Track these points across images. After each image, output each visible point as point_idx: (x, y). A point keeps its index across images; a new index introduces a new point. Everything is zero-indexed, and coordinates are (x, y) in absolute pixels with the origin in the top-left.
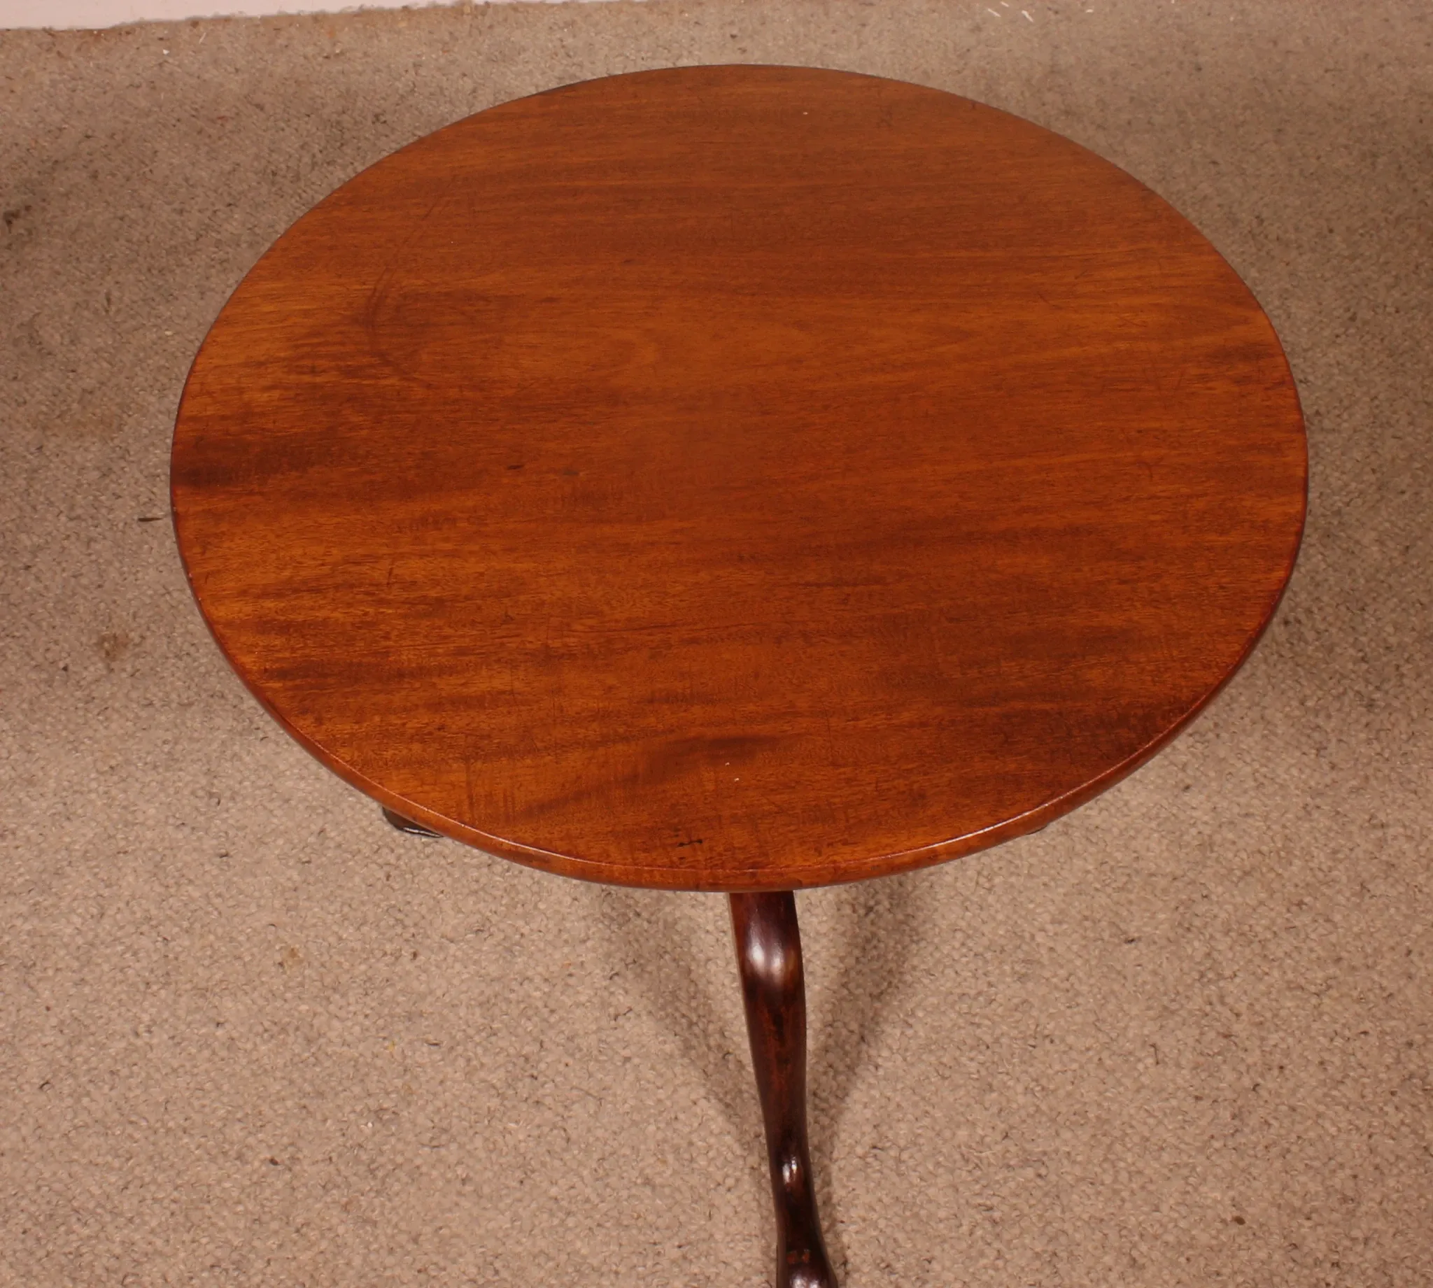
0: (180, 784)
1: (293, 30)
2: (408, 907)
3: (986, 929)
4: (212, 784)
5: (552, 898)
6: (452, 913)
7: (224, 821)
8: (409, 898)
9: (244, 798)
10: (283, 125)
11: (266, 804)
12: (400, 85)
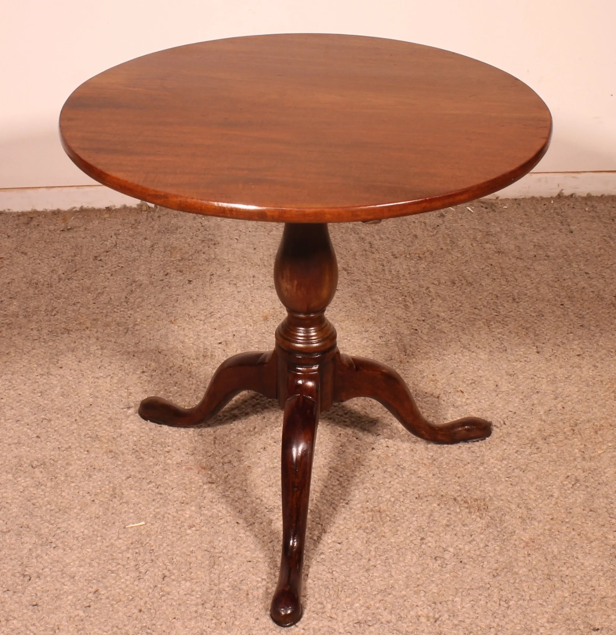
0: (5, 571)
1: (41, 218)
2: (154, 627)
3: (508, 627)
4: (25, 571)
5: (243, 619)
6: (182, 628)
7: (34, 588)
8: (154, 622)
9: (46, 577)
10: (38, 261)
11: (60, 580)
12: (108, 244)
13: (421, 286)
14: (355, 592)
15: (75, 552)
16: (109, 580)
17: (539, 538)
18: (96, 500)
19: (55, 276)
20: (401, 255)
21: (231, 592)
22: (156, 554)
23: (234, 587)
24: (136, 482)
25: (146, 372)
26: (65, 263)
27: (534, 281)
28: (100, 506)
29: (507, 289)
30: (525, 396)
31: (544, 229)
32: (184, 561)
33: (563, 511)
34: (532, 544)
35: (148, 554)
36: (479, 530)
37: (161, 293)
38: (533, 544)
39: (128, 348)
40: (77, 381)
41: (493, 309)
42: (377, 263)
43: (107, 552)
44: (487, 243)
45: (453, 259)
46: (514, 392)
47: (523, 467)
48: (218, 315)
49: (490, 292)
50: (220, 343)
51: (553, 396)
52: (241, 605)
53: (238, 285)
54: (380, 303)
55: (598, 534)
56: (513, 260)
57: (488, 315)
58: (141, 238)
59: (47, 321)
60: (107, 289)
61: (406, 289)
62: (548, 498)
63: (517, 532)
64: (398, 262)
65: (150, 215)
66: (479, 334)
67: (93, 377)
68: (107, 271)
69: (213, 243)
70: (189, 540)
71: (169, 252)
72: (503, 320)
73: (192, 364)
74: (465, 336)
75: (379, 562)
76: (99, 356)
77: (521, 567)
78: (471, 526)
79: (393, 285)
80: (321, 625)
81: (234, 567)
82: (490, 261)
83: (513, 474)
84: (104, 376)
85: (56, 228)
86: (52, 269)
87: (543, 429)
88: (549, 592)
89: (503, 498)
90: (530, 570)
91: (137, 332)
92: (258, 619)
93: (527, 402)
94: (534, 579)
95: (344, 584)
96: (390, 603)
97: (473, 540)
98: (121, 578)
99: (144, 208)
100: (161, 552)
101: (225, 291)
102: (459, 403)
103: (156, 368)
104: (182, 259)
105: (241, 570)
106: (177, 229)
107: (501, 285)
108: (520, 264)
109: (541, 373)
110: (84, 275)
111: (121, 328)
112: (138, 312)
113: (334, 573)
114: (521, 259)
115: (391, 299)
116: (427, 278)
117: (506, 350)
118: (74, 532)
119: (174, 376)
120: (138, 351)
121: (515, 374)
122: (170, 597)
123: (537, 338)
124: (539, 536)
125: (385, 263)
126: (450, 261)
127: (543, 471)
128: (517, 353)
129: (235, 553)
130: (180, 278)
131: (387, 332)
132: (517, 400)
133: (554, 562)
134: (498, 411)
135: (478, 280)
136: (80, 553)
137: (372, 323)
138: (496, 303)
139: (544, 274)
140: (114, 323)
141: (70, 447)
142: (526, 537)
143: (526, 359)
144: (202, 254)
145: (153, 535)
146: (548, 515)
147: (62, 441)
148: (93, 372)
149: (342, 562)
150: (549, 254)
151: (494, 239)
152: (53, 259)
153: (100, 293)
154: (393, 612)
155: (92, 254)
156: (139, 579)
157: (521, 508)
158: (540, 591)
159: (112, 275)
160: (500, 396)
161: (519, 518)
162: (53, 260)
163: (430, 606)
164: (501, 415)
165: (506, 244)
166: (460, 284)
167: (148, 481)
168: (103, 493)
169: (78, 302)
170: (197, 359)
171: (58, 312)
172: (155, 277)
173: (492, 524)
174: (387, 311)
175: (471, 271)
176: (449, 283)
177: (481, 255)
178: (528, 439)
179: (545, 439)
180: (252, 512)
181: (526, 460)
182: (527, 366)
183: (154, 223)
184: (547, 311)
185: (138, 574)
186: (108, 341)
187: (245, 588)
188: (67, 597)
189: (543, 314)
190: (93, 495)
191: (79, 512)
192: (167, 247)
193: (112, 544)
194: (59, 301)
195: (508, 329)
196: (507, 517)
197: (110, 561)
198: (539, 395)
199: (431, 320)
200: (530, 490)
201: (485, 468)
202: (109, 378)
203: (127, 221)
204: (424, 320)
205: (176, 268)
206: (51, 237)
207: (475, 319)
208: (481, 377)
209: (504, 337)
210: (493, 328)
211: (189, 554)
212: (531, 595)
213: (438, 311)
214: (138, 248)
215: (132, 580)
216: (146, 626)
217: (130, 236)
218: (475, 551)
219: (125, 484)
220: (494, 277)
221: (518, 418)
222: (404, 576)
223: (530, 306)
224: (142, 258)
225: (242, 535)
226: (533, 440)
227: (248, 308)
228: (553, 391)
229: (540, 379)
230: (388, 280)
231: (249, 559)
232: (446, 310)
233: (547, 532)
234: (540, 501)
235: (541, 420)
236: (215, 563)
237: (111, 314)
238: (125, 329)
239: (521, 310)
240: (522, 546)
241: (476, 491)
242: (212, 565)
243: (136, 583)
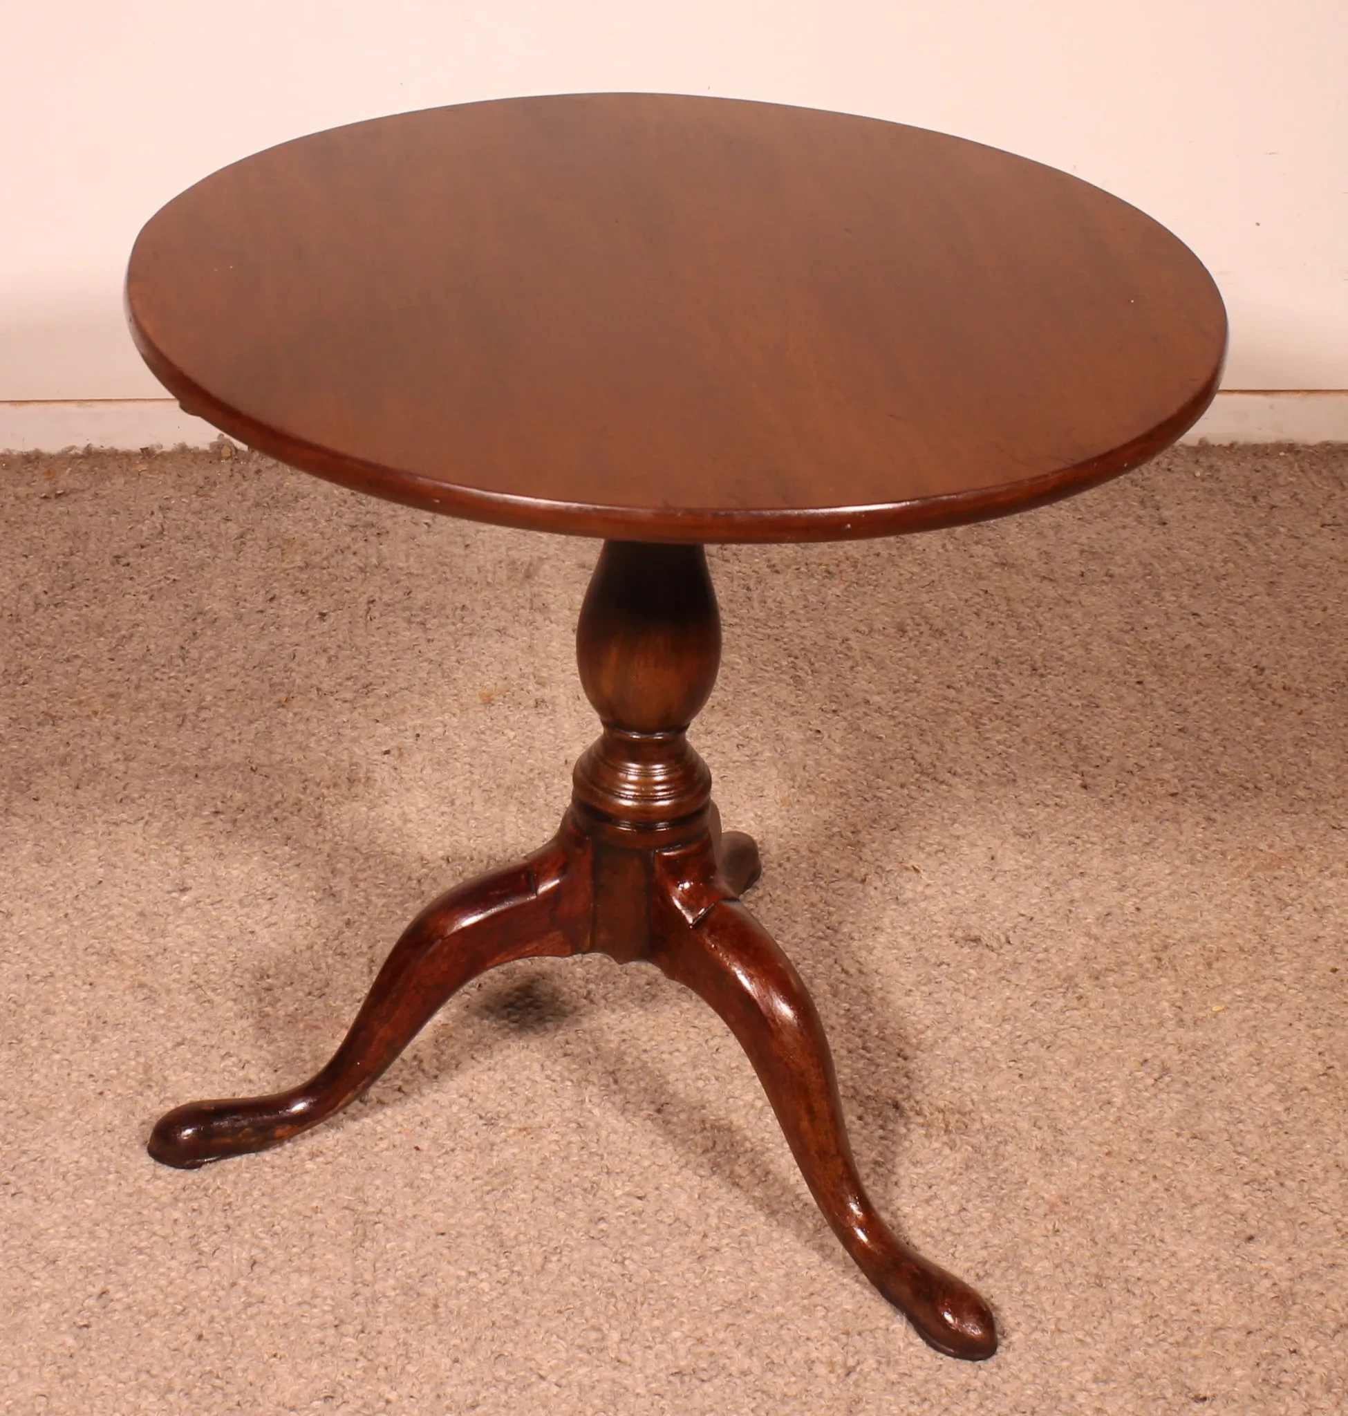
2: (229, 1373)
3: (1008, 1388)
5: (425, 1360)
6: (291, 1378)
8: (229, 1362)
11: (24, 1266)
12: (144, 528)
13: (829, 636)
14: (673, 1305)
15: (59, 1205)
16: (131, 1270)
17: (1078, 1194)
18: (107, 1092)
19: (26, 599)
20: (788, 566)
21: (400, 1300)
22: (238, 1213)
23: (407, 1290)
24: (196, 1054)
25: (222, 813)
26: (50, 569)
27: (1079, 630)
28: (116, 1105)
29: (1019, 645)
30: (1054, 882)
31: (1103, 514)
32: (297, 1230)
33: (1132, 1137)
34: (1062, 1207)
35: (220, 1213)
36: (948, 1176)
37: (257, 639)
38: (1067, 1208)
39: (185, 758)
40: (71, 829)
41: (988, 690)
42: (736, 583)
43: (128, 1206)
44: (977, 543)
45: (902, 578)
46: (1030, 871)
47: (1048, 1038)
48: (383, 691)
49: (983, 650)
50: (387, 752)
51: (1115, 884)
52: (420, 1329)
53: (428, 626)
54: (739, 671)
55: (1209, 1189)
56: (1034, 583)
57: (976, 703)
58: (217, 518)
59: (7, 696)
60: (141, 629)
61: (797, 641)
62: (1101, 1108)
63: (1031, 1180)
64: (781, 582)
65: (237, 467)
66: (956, 743)
67: (106, 822)
68: (141, 589)
69: (375, 531)
70: (311, 1184)
71: (279, 550)
72: (1009, 715)
73: (324, 797)
74: (925, 746)
75: (725, 1241)
76: (119, 775)
77: (1040, 1258)
78: (931, 1166)
79: (769, 631)
80: (596, 1376)
81: (409, 1245)
82: (983, 584)
83: (1025, 1053)
84: (131, 820)
85: (31, 491)
86: (19, 582)
87: (1092, 955)
88: (1099, 1314)
89: (1000, 1105)
90: (1057, 1266)
91: (204, 725)
92: (456, 1361)
93: (1059, 896)
94: (1067, 1286)
95: (647, 1286)
96: (748, 1332)
97: (935, 1196)
98: (159, 1264)
99: (226, 452)
100: (248, 1210)
101: (399, 638)
102: (909, 895)
103: (245, 803)
104: (307, 566)
105: (421, 1252)
106: (296, 500)
107: (1006, 636)
108: (1049, 590)
109: (1091, 833)
110: (91, 595)
111: (169, 716)
112: (207, 680)
113: (627, 1262)
114: (1051, 580)
115: (763, 662)
116: (845, 618)
117: (1014, 781)
118: (57, 1161)
119: (285, 823)
120: (205, 767)
121: (1033, 833)
122: (264, 1308)
123: (1082, 754)
124: (1079, 1190)
125: (752, 584)
126: (894, 582)
127: (1091, 1048)
128: (1039, 787)
129: (410, 1215)
130: (300, 607)
131: (753, 735)
132: (1037, 890)
133: (1111, 1248)
134: (995, 913)
135: (956, 625)
136: (69, 1207)
137: (721, 715)
138: (995, 676)
139: (1102, 615)
140: (154, 703)
141: (52, 975)
142: (1050, 1192)
143: (1058, 800)
144: (350, 556)
145: (230, 1171)
146: (1100, 1145)
147: (36, 960)
148: (105, 811)
149: (646, 1239)
150: (1115, 570)
151: (992, 535)
152: (24, 559)
153: (124, 637)
154: (755, 1352)
155: (108, 550)
156: (198, 1268)
157: (1040, 1128)
158: (1078, 1312)
159: (151, 598)
160: (999, 880)
161: (1037, 1149)
162: (24, 564)
163: (836, 1339)
164: (1000, 923)
165: (1020, 545)
166: (917, 633)
167: (223, 1052)
168: (124, 1078)
169: (77, 657)
170: (335, 785)
171: (32, 678)
172: (248, 605)
173: (977, 1161)
174: (754, 688)
175: (941, 604)
176: (891, 631)
177: (964, 570)
178: (1058, 976)
179: (1097, 978)
180: (449, 1124)
181: (1054, 1024)
182: (1060, 815)
183: (245, 484)
184: (1106, 697)
185: (195, 1256)
186: (141, 743)
187: (430, 1291)
188: (39, 1305)
189: (1098, 701)
190: (100, 1082)
191: (69, 1117)
192: (275, 538)
193: (140, 1191)
194: (33, 653)
195: (1020, 734)
196: (1010, 1148)
197: (135, 1228)
198: (1085, 880)
199: (850, 711)
200: (1060, 1090)
201: (963, 1039)
202: (141, 824)
203: (187, 480)
204: (834, 711)
205: (292, 585)
206: (20, 512)
207: (947, 710)
208: (958, 838)
209: (1012, 750)
210: (988, 731)
211: (309, 1214)
212: (1059, 1319)
213: (866, 692)
214: (210, 540)
215: (183, 1269)
216: (210, 1372)
217: (194, 513)
218: (938, 1220)
219: (171, 1057)
220: (993, 619)
221: (1037, 930)
222: (782, 1272)
223: (1070, 683)
224: (218, 561)
225: (428, 1176)
226: (1070, 978)
227: (448, 676)
228: (1116, 873)
229: (1088, 846)
230: (757, 620)
231: (441, 1228)
232: (885, 688)
233: (1097, 1182)
234: (1082, 1113)
235: (1089, 935)
236: (365, 1235)
237: (148, 685)
238: (178, 716)
239: (1050, 693)
240: (1041, 1211)
241: (944, 1090)
242: (361, 1239)
243: (190, 1276)
